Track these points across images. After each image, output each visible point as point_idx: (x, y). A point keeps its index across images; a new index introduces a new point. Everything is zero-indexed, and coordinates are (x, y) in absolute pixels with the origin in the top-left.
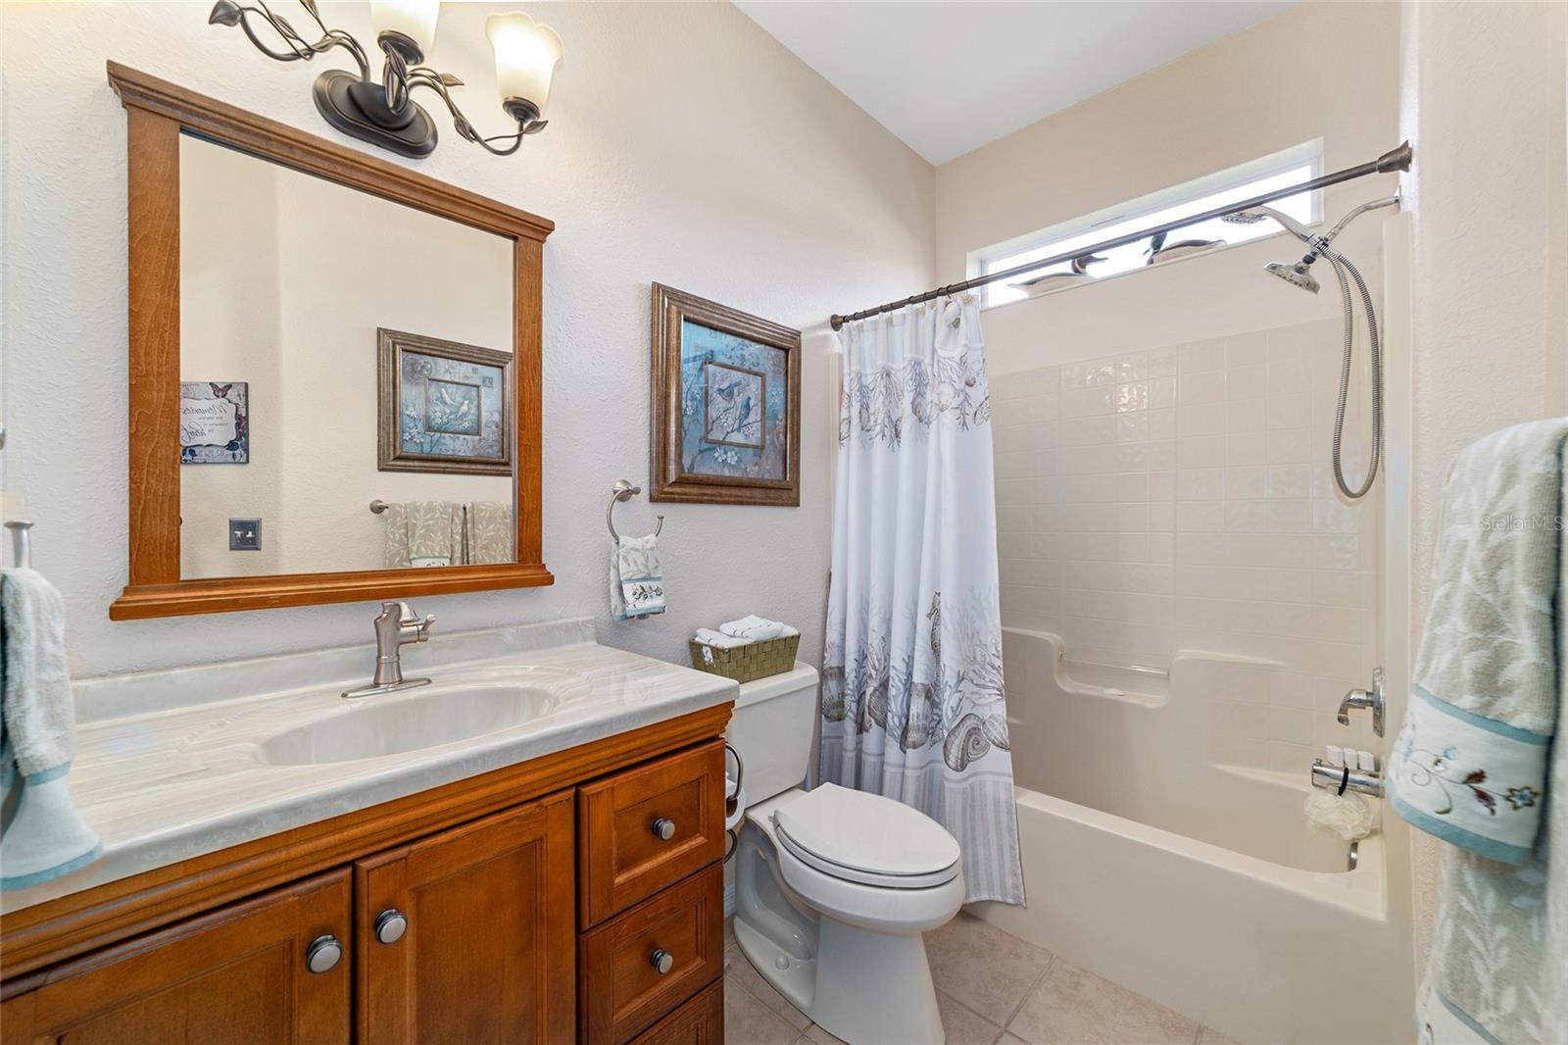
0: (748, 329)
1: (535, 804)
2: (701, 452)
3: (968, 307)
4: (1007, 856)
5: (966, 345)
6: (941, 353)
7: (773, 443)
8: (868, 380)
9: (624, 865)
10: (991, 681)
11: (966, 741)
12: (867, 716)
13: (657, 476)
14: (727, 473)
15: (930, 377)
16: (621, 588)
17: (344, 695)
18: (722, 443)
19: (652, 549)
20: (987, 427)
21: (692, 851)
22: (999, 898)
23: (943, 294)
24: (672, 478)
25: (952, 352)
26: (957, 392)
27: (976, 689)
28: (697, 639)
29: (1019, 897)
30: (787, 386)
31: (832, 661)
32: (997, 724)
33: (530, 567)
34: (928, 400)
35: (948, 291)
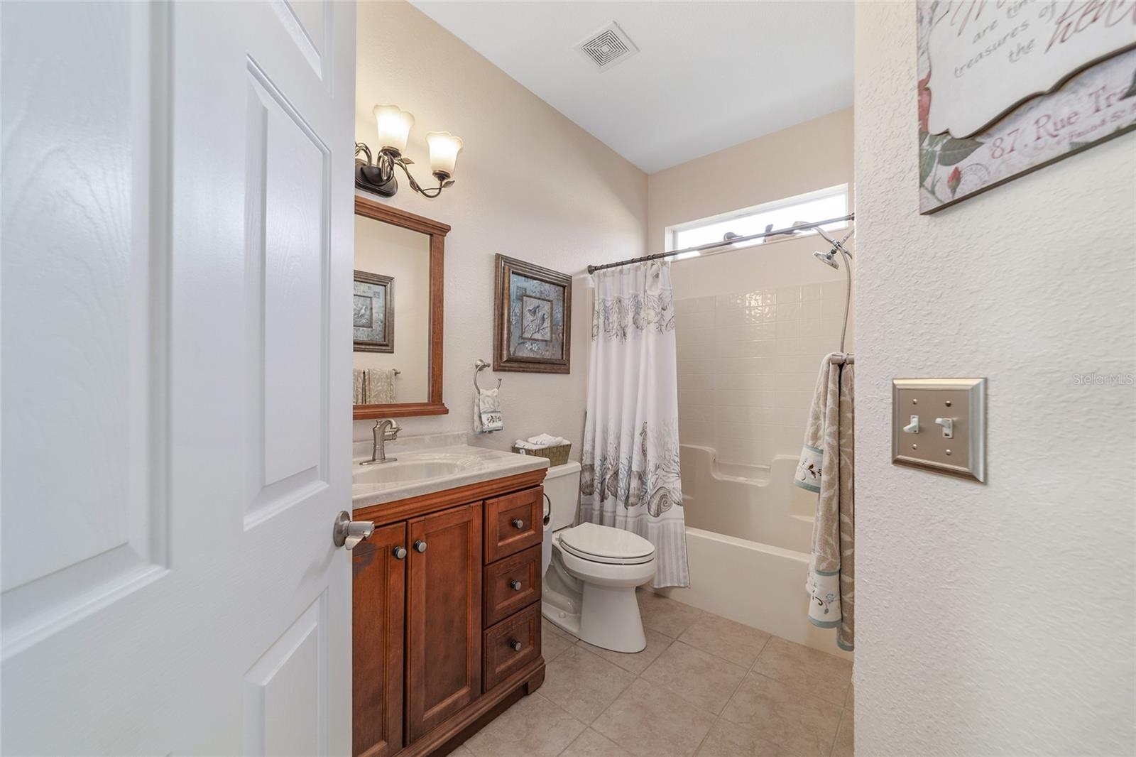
0: (544, 277)
1: (468, 506)
2: (519, 344)
3: (664, 268)
4: (681, 562)
5: (662, 289)
6: (649, 292)
7: (556, 339)
8: (609, 304)
9: (502, 538)
10: (673, 469)
11: (660, 501)
12: (606, 490)
13: (497, 358)
14: (532, 355)
15: (643, 304)
16: (480, 417)
17: (361, 464)
18: (530, 339)
19: (496, 396)
20: (673, 332)
21: (529, 536)
22: (676, 585)
23: (650, 259)
24: (505, 358)
25: (654, 292)
26: (657, 314)
27: (665, 474)
28: (516, 446)
29: (686, 583)
30: (564, 307)
31: (587, 461)
32: (676, 493)
33: (437, 405)
34: (642, 316)
35: (653, 257)
